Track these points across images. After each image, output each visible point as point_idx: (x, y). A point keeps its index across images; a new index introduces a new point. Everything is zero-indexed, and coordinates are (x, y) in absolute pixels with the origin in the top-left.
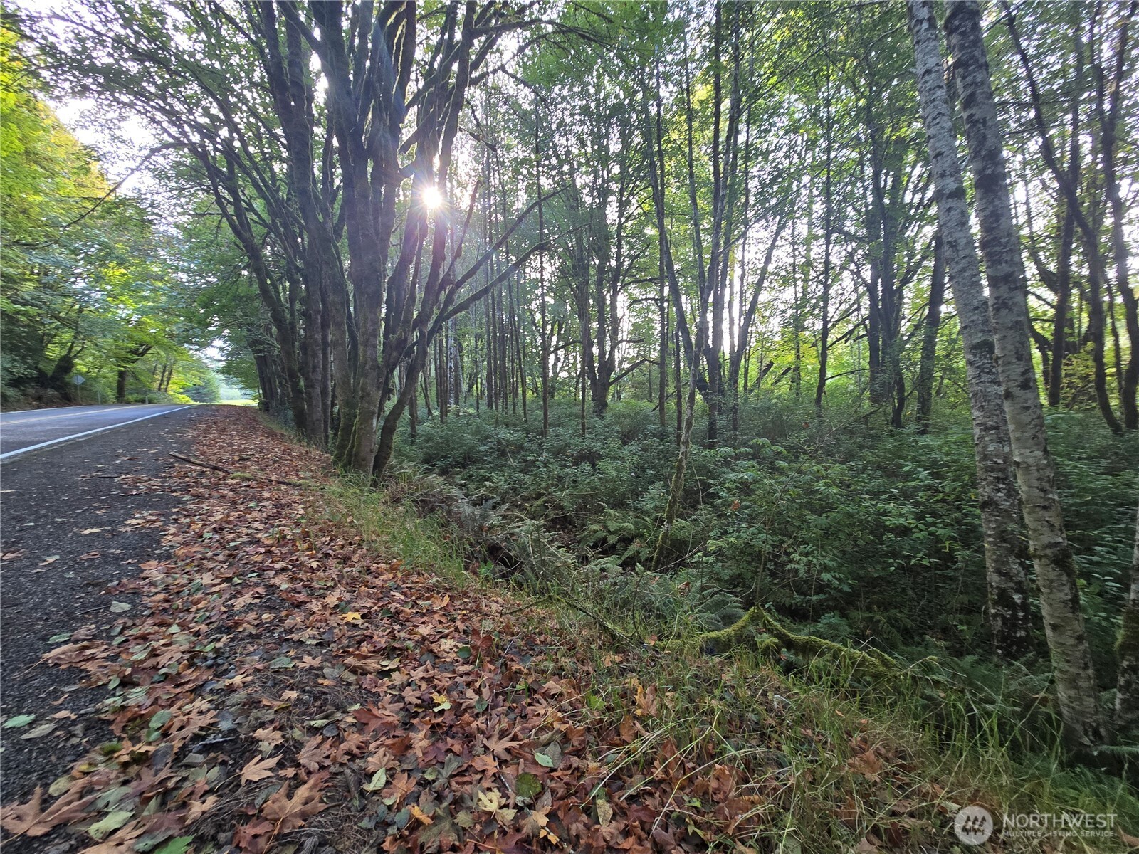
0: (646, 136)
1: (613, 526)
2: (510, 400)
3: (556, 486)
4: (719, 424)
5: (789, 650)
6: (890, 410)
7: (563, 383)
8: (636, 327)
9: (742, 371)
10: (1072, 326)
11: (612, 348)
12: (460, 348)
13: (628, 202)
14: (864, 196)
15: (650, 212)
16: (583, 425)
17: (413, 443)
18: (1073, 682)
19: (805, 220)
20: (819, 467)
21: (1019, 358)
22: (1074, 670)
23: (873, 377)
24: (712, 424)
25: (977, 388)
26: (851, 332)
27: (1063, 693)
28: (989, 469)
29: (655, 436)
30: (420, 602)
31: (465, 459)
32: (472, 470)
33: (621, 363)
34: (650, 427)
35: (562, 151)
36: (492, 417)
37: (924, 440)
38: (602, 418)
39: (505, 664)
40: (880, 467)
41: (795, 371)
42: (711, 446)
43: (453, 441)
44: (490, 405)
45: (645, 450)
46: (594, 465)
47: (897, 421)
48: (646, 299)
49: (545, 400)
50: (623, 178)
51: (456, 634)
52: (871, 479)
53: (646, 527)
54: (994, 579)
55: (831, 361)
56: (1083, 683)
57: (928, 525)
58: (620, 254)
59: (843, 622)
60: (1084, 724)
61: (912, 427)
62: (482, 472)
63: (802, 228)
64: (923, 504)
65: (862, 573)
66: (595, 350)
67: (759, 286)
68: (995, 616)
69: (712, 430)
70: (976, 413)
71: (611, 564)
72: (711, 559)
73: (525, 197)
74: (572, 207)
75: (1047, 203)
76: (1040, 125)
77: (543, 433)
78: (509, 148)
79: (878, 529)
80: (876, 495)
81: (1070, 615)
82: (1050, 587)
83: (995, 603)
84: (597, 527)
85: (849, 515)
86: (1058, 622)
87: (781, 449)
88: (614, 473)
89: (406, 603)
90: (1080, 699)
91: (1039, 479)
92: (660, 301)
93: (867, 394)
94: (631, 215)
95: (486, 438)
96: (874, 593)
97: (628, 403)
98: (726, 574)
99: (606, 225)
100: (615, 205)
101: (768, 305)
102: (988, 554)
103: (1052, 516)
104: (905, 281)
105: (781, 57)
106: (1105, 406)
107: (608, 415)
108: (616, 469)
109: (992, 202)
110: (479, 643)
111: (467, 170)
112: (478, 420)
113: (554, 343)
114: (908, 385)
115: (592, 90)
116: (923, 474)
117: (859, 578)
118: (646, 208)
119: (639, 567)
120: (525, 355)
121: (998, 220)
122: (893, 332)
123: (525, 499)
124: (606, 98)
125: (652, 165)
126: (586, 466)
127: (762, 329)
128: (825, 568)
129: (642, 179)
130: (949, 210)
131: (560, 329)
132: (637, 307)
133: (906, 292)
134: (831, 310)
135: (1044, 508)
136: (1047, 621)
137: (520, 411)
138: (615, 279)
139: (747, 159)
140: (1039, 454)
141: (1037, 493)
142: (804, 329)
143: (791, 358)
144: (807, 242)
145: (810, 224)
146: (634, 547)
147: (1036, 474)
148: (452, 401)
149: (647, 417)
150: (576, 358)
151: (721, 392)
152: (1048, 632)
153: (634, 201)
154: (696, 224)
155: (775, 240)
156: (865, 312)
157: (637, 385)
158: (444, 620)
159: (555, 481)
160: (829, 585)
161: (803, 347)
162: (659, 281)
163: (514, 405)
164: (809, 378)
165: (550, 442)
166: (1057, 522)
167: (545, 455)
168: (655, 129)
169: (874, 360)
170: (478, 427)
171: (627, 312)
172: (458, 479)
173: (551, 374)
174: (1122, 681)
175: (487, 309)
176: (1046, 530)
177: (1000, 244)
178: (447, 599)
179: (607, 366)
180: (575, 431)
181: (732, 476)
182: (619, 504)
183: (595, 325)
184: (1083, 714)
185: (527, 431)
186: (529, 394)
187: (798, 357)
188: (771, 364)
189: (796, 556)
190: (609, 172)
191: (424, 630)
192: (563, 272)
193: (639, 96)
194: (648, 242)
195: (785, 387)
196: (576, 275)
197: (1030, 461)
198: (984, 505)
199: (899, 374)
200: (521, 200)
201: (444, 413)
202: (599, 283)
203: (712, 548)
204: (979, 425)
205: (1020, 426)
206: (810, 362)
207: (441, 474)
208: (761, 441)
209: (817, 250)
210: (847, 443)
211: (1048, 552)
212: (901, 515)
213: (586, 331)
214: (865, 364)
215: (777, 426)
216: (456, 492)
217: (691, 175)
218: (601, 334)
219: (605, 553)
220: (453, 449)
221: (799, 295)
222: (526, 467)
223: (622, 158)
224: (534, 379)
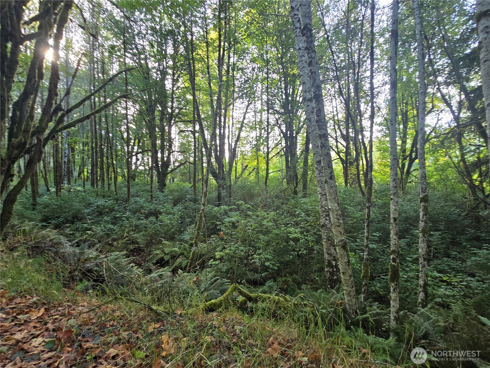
0: (186, 49)
1: (167, 250)
2: (106, 182)
3: (134, 231)
4: (223, 195)
5: (250, 302)
6: (293, 187)
7: (141, 172)
8: (182, 144)
9: (234, 169)
10: (351, 155)
11: (169, 154)
12: (73, 150)
13: (177, 81)
14: (282, 95)
15: (188, 87)
16: (152, 196)
17: (34, 209)
18: (349, 294)
19: (260, 102)
20: (265, 213)
21: (329, 167)
22: (350, 289)
23: (287, 173)
24: (219, 194)
25: (319, 179)
26: (278, 153)
27: (346, 299)
28: (324, 212)
29: (191, 201)
30: (20, 317)
31: (73, 218)
32: (79, 224)
33: (174, 163)
34: (188, 196)
35: (140, 47)
36: (94, 192)
37: (304, 200)
38: (163, 192)
39: (80, 346)
40: (289, 212)
41: (257, 169)
42: (219, 205)
43: (65, 207)
44: (92, 184)
45: (186, 208)
46: (157, 217)
47: (295, 193)
48: (188, 131)
49: (128, 182)
50: (174, 68)
51: (46, 333)
52: (285, 217)
53: (185, 249)
54: (326, 256)
55: (271, 165)
56: (352, 294)
57: (305, 236)
58: (173, 106)
59: (275, 284)
60: (353, 309)
61: (300, 195)
62: (85, 225)
63: (259, 105)
64: (303, 227)
65: (282, 260)
66: (159, 155)
67: (240, 129)
68: (327, 271)
69: (219, 197)
70: (319, 189)
71: (166, 271)
72: (217, 262)
73: (118, 68)
74: (146, 78)
75: (342, 108)
76: (338, 78)
77: (127, 201)
78: (107, 39)
79: (288, 240)
80: (286, 225)
81: (347, 267)
82: (341, 258)
83: (327, 266)
84: (158, 252)
85: (277, 235)
86: (344, 271)
87: (249, 206)
88: (169, 222)
89: (6, 319)
90: (351, 300)
91: (337, 215)
92: (194, 132)
93: (285, 180)
94: (179, 87)
95: (89, 205)
96: (287, 268)
97: (178, 184)
98: (224, 269)
99: (165, 90)
100: (170, 81)
101: (246, 138)
102: (324, 246)
103: (341, 229)
104: (297, 133)
105: (248, 28)
106: (360, 186)
107: (166, 191)
108: (170, 220)
109: (318, 105)
110: (61, 336)
111: (79, 45)
112: (83, 194)
113: (135, 150)
114: (299, 177)
115: (158, 20)
116: (303, 215)
117: (281, 263)
118: (187, 85)
119: (180, 271)
120: (117, 156)
121: (320, 112)
122: (294, 154)
123: (114, 240)
124: (165, 25)
125: (189, 64)
126: (152, 219)
127: (243, 149)
128: (267, 260)
129: (185, 70)
130: (308, 106)
131: (139, 142)
132: (183, 134)
133: (298, 137)
134: (270, 142)
135: (339, 226)
136: (341, 271)
137: (113, 188)
138: (170, 118)
139: (233, 70)
140: (336, 205)
141: (336, 220)
142: (260, 150)
143: (255, 163)
144: (261, 112)
145: (262, 104)
146: (179, 260)
147: (336, 213)
148: (65, 182)
149: (187, 191)
150: (148, 159)
151: (224, 179)
152: (342, 275)
153: (180, 80)
154: (211, 96)
155: (247, 109)
156: (284, 144)
157: (183, 174)
158: (38, 325)
159: (134, 228)
160: (268, 267)
161: (260, 158)
162: (193, 122)
163: (109, 185)
164: (263, 173)
165: (131, 205)
166: (342, 231)
167: (128, 213)
168: (191, 47)
169: (287, 166)
170: (83, 198)
171: (177, 137)
172: (68, 231)
173: (133, 167)
174: (363, 290)
175: (91, 128)
176: (339, 235)
177: (321, 122)
178: (42, 311)
179: (166, 164)
180: (147, 199)
181: (227, 220)
182: (172, 238)
183: (159, 142)
184: (352, 306)
185: (117, 200)
186: (120, 179)
187: (258, 163)
188: (247, 166)
189: (255, 256)
190: (167, 63)
191: (18, 336)
192: (141, 113)
193: (182, 29)
194: (187, 102)
195: (252, 177)
196: (148, 115)
197: (334, 208)
198: (323, 226)
199: (296, 172)
200: (115, 69)
201: (58, 190)
202: (161, 120)
203: (217, 257)
204: (320, 193)
205: (330, 194)
206: (263, 166)
207: (55, 228)
208: (241, 202)
209: (265, 116)
210: (277, 202)
211: (340, 243)
212: (296, 233)
213: (154, 145)
214: (284, 168)
215: (248, 195)
216: (63, 239)
217: (209, 73)
218: (162, 148)
219: (163, 266)
220: (65, 212)
221: (258, 135)
222: (115, 221)
223: (173, 57)
224: (122, 170)
